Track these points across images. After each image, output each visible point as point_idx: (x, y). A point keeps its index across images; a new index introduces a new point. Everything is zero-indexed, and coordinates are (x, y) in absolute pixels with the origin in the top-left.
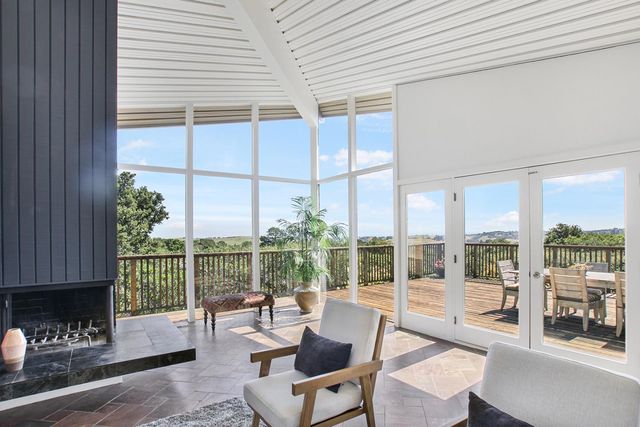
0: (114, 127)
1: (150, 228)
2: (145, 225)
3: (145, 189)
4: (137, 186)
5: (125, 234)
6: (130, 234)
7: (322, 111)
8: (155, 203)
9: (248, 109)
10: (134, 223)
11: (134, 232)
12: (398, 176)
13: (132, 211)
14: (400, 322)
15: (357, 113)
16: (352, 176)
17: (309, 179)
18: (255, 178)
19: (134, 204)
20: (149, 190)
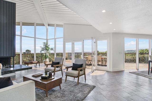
7: (49, 25)
9: (34, 23)
12: (64, 40)
15: (56, 27)
16: (55, 39)
17: (46, 39)
18: (35, 38)
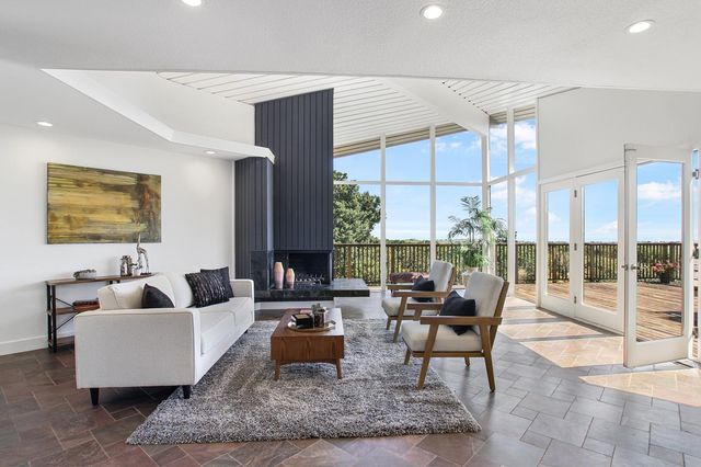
0: (332, 157)
1: (371, 227)
2: (367, 225)
3: (367, 194)
4: (362, 191)
5: (351, 232)
6: (355, 232)
7: (492, 121)
8: (375, 206)
9: (428, 130)
10: (358, 222)
11: (358, 230)
13: (356, 212)
14: (540, 303)
15: (515, 120)
16: (510, 178)
17: (482, 182)
18: (433, 184)
19: (359, 206)
20: (371, 194)
